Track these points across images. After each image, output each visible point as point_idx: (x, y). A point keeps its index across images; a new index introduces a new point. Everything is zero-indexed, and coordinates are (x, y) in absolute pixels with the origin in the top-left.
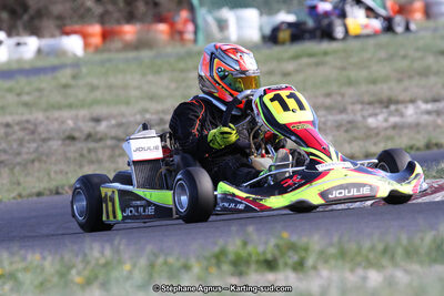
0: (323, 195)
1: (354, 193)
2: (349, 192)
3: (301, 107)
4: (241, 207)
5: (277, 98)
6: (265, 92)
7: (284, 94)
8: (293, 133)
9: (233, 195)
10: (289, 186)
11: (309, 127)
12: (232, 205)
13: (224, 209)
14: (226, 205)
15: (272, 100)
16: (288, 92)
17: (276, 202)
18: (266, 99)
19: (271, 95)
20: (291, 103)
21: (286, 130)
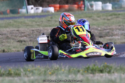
0: (86, 54)
2: (94, 54)
3: (83, 31)
5: (77, 28)
7: (79, 27)
8: (81, 37)
10: (78, 52)
11: (85, 36)
13: (60, 57)
18: (74, 28)
20: (81, 29)
21: (79, 36)
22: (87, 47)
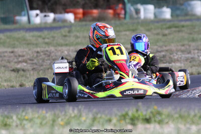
0: (122, 93)
1: (136, 92)
2: (134, 92)
3: (122, 53)
4: (86, 96)
5: (112, 49)
6: (107, 46)
7: (115, 47)
8: (116, 65)
9: (83, 91)
10: (108, 88)
11: (124, 62)
12: (83, 95)
13: (80, 97)
14: (80, 95)
15: (109, 50)
16: (117, 47)
17: (101, 95)
18: (107, 49)
19: (110, 47)
20: (118, 51)
21: (113, 62)
22: (123, 81)
